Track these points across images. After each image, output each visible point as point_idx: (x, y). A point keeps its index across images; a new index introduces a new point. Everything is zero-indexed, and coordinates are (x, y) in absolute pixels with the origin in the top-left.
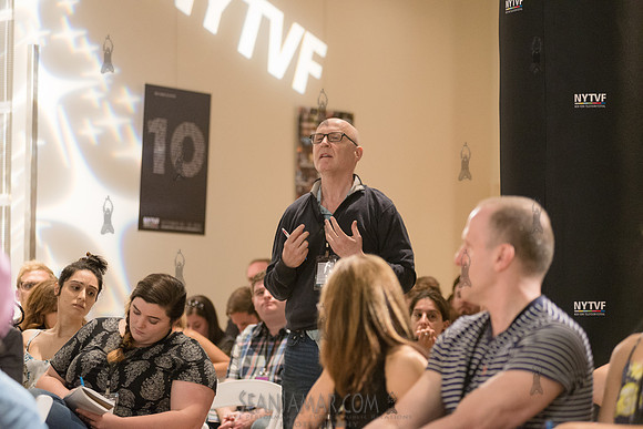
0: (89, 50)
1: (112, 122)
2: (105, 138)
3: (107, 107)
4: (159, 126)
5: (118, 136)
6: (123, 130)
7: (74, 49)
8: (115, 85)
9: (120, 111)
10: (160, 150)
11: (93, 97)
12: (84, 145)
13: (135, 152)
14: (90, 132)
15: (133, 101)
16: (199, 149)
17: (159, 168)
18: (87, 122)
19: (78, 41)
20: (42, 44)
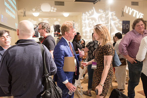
0: (116, 18)
1: (119, 25)
2: (118, 26)
3: (118, 23)
4: (124, 25)
5: (120, 26)
6: (120, 25)
7: (115, 18)
8: (119, 21)
9: (120, 23)
10: (124, 27)
11: (117, 22)
12: (116, 27)
13: (122, 27)
14: (117, 26)
15: (121, 22)
16: (129, 26)
17: (124, 28)
18: (116, 25)
19: (115, 17)
20: (111, 18)
